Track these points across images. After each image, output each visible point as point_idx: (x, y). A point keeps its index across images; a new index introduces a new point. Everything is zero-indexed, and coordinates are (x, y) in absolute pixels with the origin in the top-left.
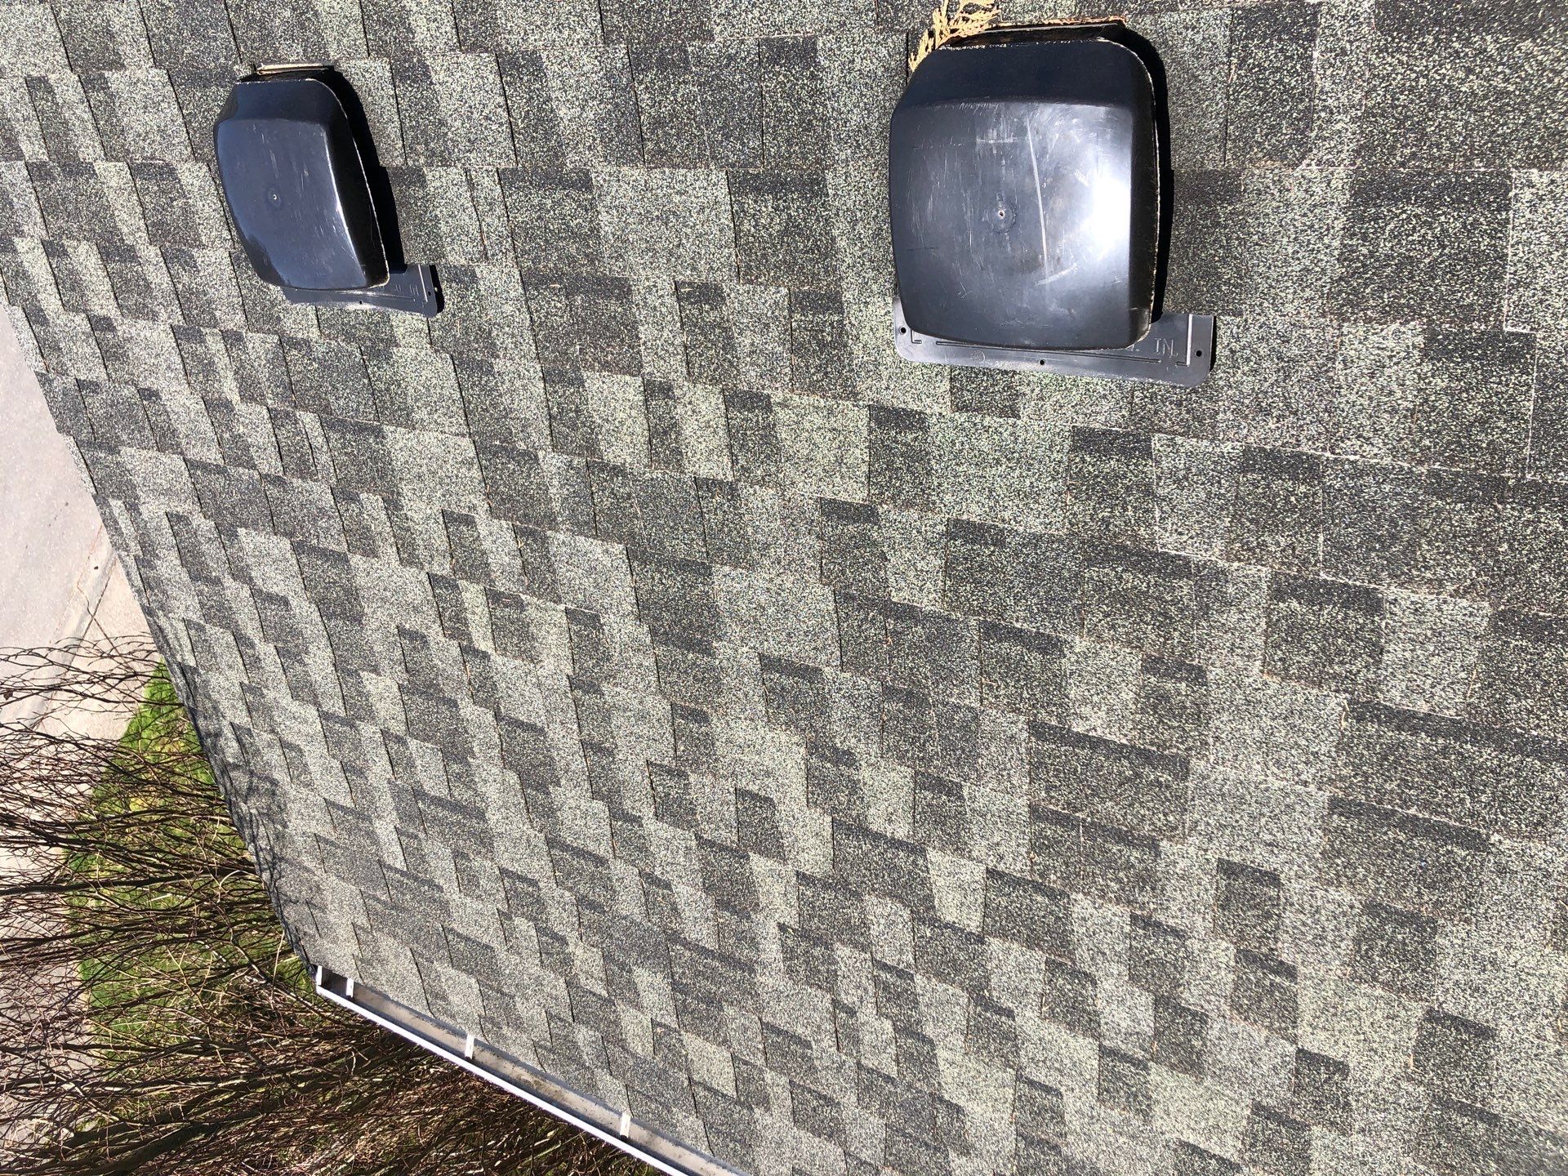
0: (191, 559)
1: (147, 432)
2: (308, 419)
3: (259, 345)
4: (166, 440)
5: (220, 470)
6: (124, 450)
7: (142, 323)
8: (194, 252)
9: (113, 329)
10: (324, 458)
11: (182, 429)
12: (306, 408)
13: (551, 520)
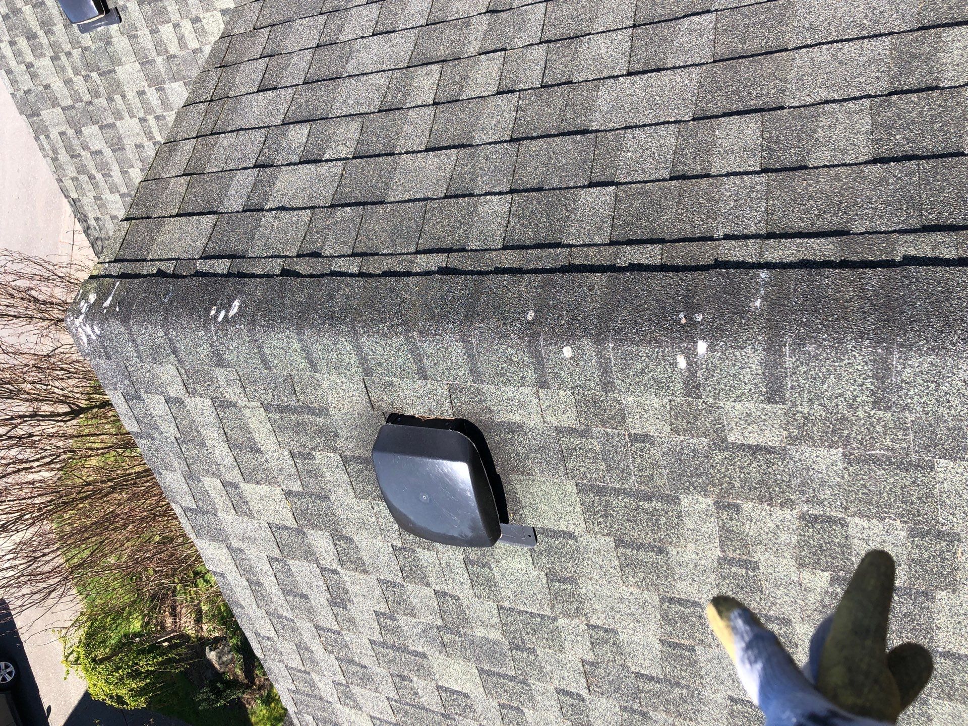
0: (69, 148)
1: (48, 102)
2: (94, 75)
3: (76, 53)
4: (55, 103)
5: (73, 107)
6: (42, 113)
7: (41, 59)
8: (54, 28)
9: (33, 66)
10: (101, 88)
11: (58, 96)
12: (93, 71)
13: (164, 81)
